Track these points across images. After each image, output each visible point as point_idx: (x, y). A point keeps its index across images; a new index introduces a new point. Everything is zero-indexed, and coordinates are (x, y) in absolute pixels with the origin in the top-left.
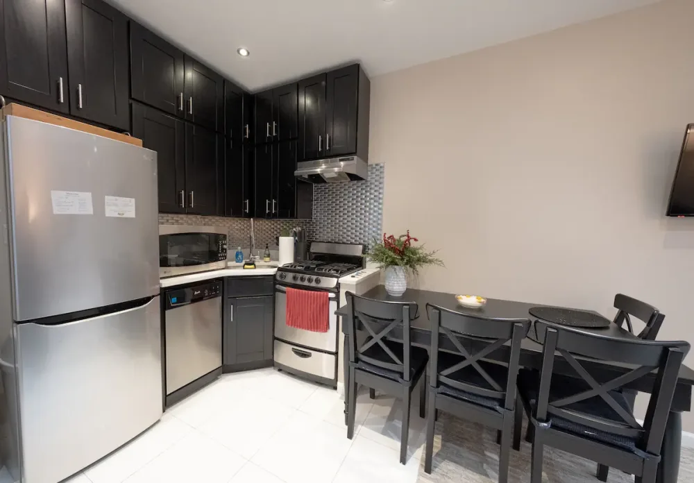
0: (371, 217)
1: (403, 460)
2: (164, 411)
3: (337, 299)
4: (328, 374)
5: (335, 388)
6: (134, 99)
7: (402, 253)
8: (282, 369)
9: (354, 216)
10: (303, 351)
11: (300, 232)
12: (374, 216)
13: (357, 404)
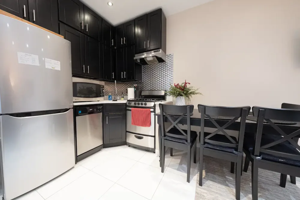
0: (168, 78)
1: (188, 181)
2: (76, 163)
3: (154, 112)
4: (151, 146)
5: (154, 152)
6: (60, 21)
7: (183, 90)
8: (130, 145)
9: (161, 78)
10: (139, 137)
11: (137, 87)
12: (170, 78)
13: (165, 159)
